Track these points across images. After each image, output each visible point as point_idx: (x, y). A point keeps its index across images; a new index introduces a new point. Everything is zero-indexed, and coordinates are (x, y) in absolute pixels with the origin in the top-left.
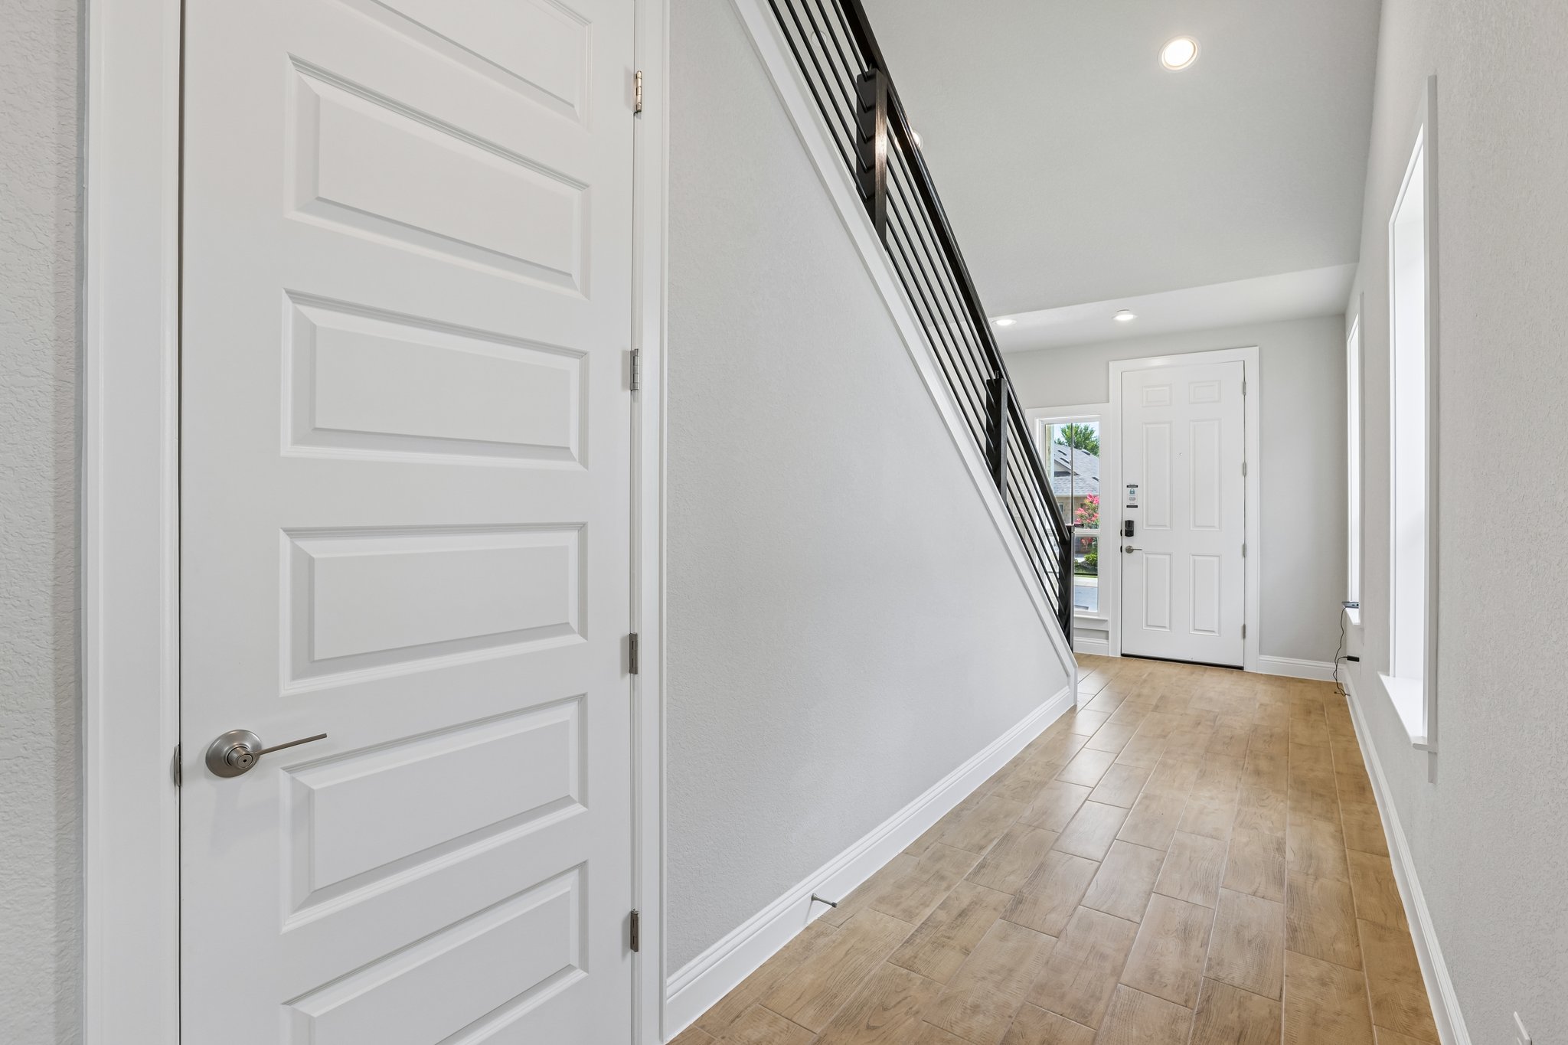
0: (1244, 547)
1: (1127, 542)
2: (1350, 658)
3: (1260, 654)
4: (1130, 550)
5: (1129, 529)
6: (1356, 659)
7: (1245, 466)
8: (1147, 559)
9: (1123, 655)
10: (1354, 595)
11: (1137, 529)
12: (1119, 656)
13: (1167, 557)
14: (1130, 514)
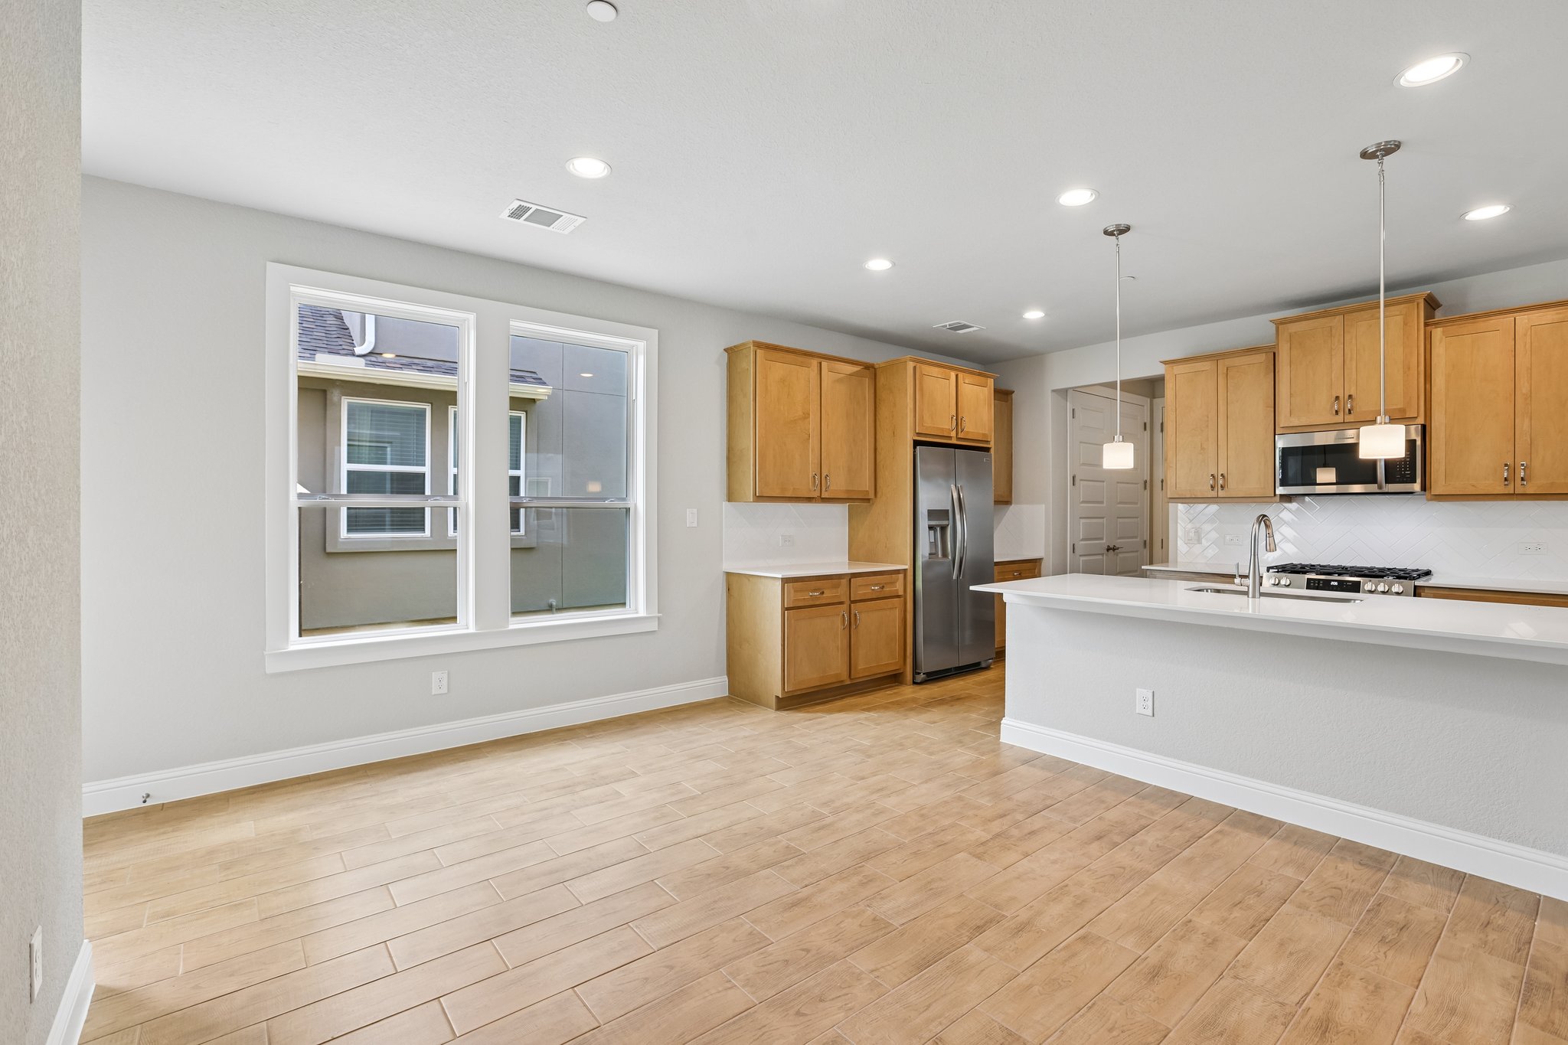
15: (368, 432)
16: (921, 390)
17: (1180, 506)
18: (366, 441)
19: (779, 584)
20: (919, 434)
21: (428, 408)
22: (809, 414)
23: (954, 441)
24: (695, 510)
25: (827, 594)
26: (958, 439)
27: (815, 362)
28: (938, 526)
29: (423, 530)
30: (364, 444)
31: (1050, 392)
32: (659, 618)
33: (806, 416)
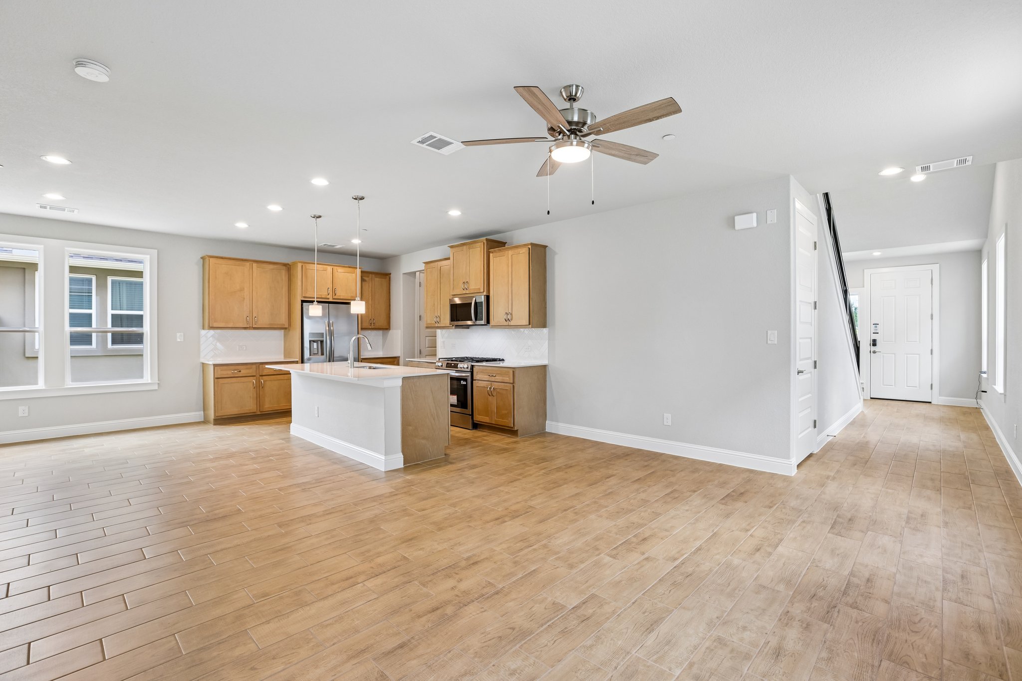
0: (932, 350)
1: (873, 348)
2: (983, 391)
3: (940, 396)
4: (874, 352)
5: (874, 343)
6: (986, 392)
7: (932, 315)
8: (883, 356)
9: (871, 398)
10: (984, 368)
11: (878, 343)
12: (869, 398)
13: (894, 355)
14: (874, 337)
15: (87, 287)
16: (306, 277)
17: (439, 330)
18: (86, 293)
19: (212, 366)
20: (304, 297)
21: (94, 278)
22: (244, 288)
23: (331, 300)
24: (182, 334)
25: (243, 371)
26: (333, 299)
27: (248, 264)
28: (319, 340)
29: (91, 344)
30: (85, 294)
31: (402, 274)
32: (158, 383)
33: (242, 290)
